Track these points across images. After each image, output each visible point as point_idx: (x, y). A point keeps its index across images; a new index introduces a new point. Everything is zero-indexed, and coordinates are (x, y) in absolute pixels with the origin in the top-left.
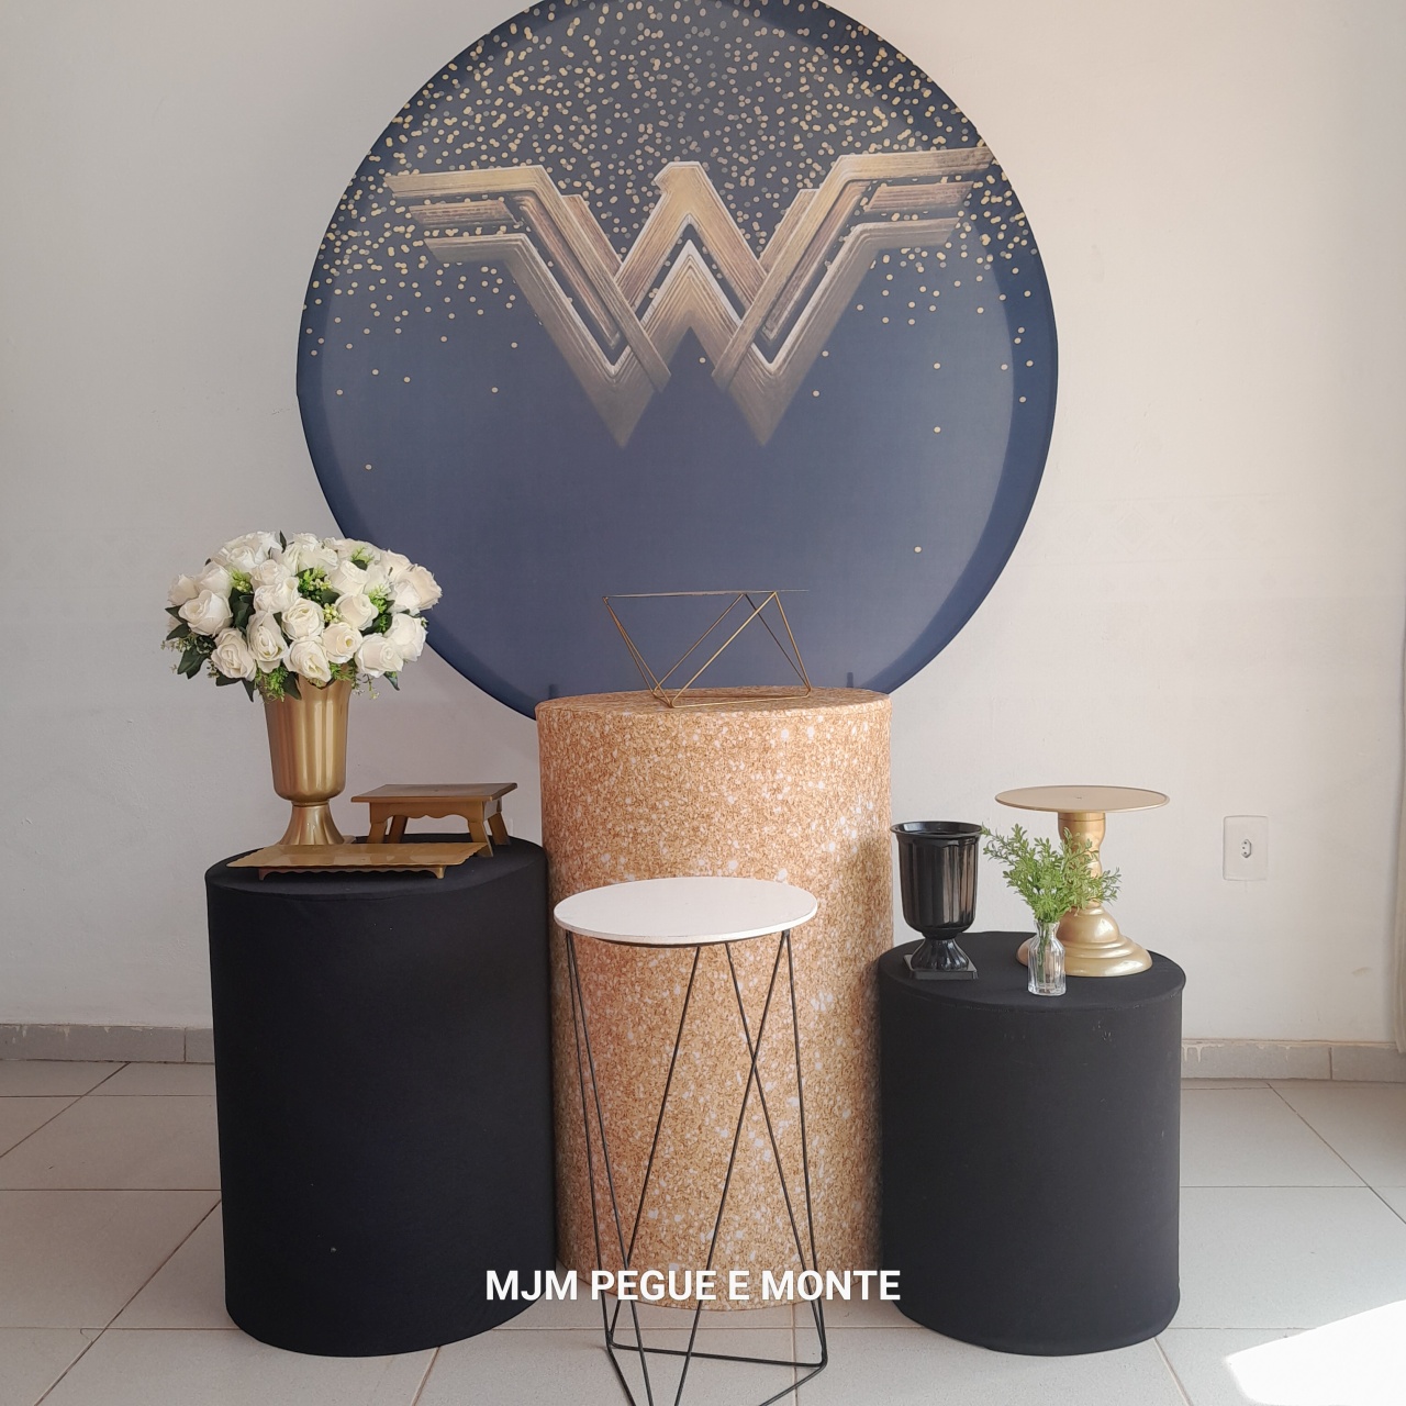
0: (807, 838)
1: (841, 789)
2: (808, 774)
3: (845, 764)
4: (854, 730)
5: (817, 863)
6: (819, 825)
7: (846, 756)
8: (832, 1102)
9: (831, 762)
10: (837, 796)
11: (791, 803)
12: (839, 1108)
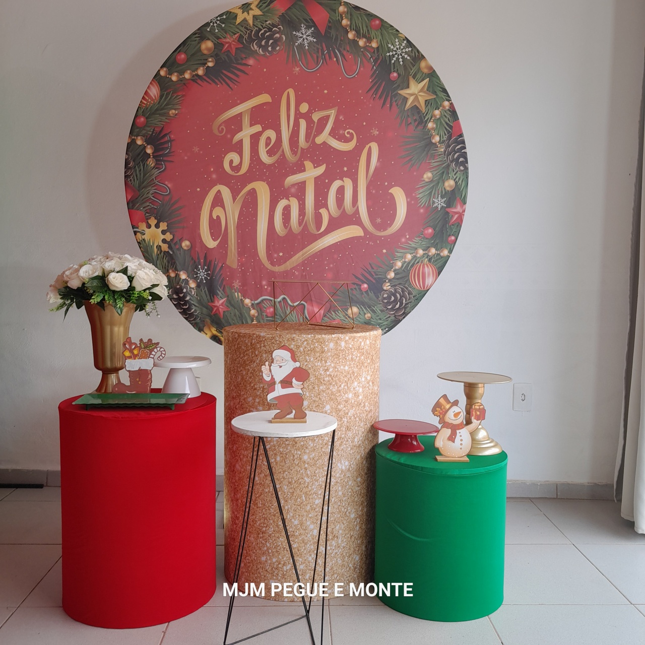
0: (339, 391)
1: (355, 370)
2: (341, 363)
3: (358, 358)
4: (362, 344)
5: (344, 403)
6: (345, 386)
7: (358, 355)
8: (346, 510)
9: (352, 358)
10: (353, 373)
11: (333, 376)
12: (349, 512)
